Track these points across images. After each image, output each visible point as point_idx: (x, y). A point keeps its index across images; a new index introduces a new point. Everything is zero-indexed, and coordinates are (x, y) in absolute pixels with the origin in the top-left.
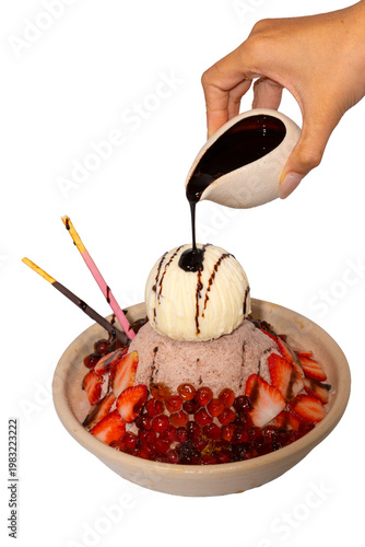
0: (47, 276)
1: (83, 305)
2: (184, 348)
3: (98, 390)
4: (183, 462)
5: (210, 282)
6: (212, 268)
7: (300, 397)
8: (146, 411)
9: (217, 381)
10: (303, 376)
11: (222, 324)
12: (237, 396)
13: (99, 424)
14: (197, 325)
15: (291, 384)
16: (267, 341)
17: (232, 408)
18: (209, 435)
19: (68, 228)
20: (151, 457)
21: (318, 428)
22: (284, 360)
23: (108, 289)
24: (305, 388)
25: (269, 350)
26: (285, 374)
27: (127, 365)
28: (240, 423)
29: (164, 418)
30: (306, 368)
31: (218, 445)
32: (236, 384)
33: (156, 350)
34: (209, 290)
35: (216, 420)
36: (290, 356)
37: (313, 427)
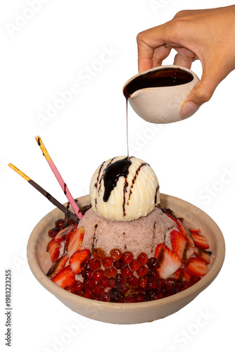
0: (24, 176)
1: (48, 196)
2: (116, 226)
3: (57, 252)
4: (113, 300)
5: (133, 182)
6: (134, 173)
7: (192, 259)
8: (89, 267)
9: (137, 247)
10: (194, 246)
11: (141, 210)
12: (149, 258)
13: (57, 275)
14: (124, 210)
15: (185, 251)
16: (169, 222)
17: (146, 266)
18: (131, 283)
19: (39, 144)
20: (91, 297)
21: (203, 280)
22: (181, 233)
23: (65, 185)
24: (195, 253)
25: (171, 228)
26: (182, 244)
27: (77, 236)
28: (151, 276)
29: (101, 271)
30: (196, 240)
31: (136, 290)
32: (149, 250)
33: (96, 226)
34: (132, 187)
35: (135, 274)
36: (185, 232)
37: (199, 279)
